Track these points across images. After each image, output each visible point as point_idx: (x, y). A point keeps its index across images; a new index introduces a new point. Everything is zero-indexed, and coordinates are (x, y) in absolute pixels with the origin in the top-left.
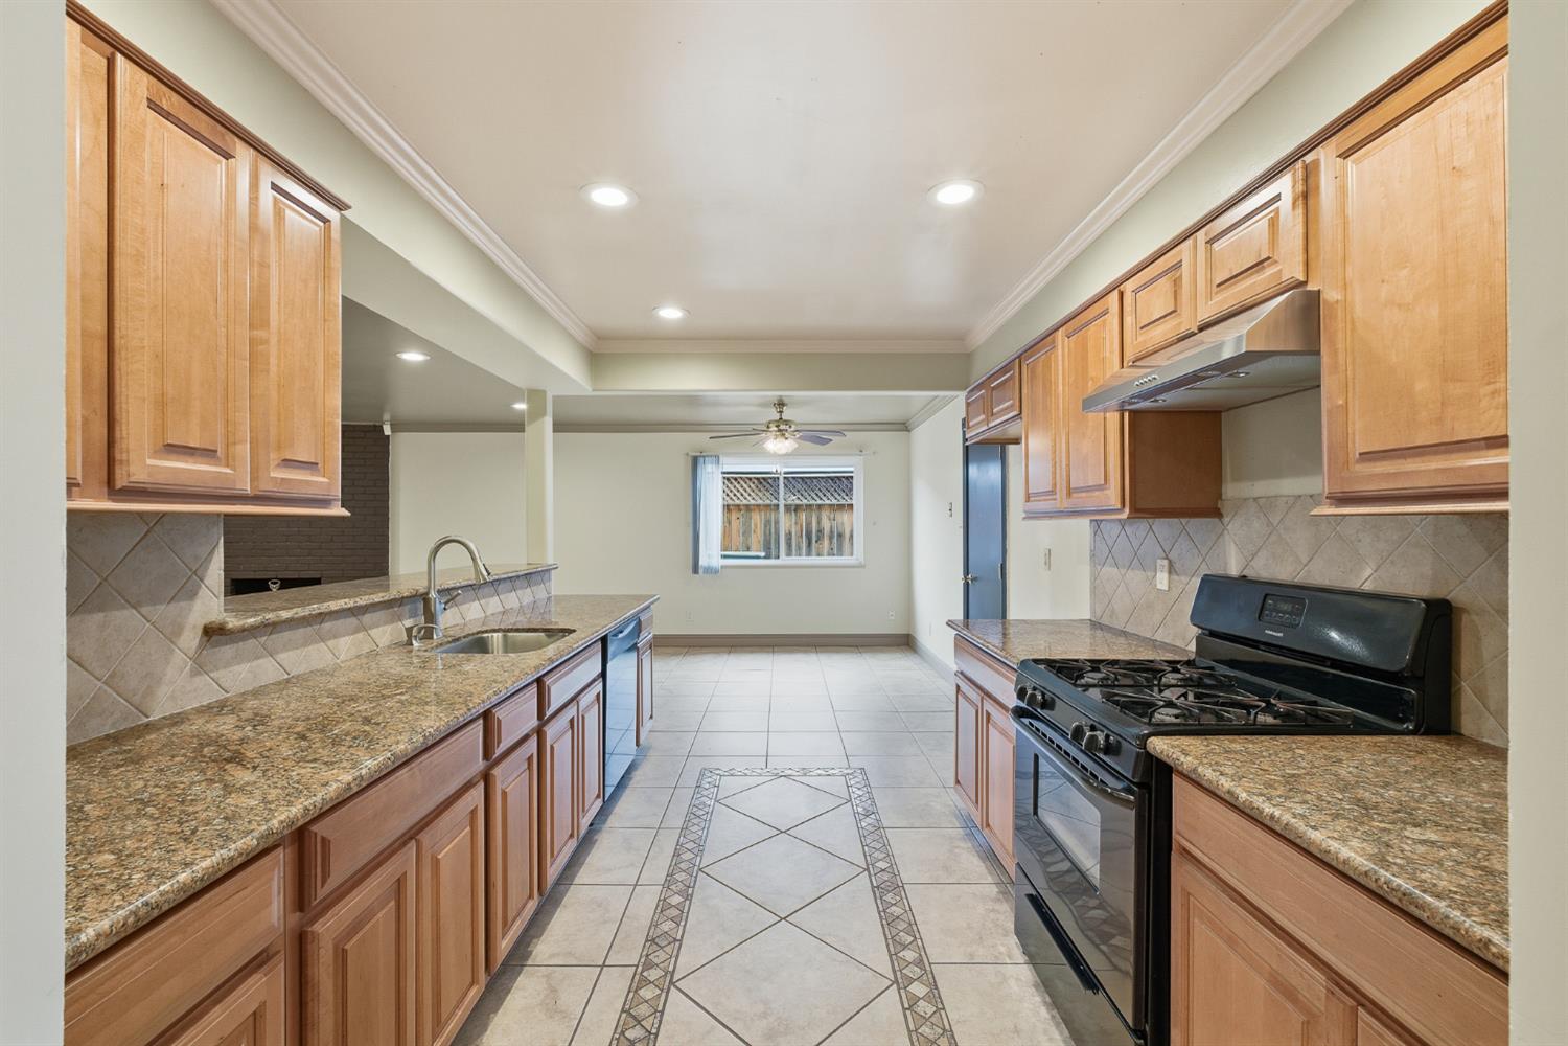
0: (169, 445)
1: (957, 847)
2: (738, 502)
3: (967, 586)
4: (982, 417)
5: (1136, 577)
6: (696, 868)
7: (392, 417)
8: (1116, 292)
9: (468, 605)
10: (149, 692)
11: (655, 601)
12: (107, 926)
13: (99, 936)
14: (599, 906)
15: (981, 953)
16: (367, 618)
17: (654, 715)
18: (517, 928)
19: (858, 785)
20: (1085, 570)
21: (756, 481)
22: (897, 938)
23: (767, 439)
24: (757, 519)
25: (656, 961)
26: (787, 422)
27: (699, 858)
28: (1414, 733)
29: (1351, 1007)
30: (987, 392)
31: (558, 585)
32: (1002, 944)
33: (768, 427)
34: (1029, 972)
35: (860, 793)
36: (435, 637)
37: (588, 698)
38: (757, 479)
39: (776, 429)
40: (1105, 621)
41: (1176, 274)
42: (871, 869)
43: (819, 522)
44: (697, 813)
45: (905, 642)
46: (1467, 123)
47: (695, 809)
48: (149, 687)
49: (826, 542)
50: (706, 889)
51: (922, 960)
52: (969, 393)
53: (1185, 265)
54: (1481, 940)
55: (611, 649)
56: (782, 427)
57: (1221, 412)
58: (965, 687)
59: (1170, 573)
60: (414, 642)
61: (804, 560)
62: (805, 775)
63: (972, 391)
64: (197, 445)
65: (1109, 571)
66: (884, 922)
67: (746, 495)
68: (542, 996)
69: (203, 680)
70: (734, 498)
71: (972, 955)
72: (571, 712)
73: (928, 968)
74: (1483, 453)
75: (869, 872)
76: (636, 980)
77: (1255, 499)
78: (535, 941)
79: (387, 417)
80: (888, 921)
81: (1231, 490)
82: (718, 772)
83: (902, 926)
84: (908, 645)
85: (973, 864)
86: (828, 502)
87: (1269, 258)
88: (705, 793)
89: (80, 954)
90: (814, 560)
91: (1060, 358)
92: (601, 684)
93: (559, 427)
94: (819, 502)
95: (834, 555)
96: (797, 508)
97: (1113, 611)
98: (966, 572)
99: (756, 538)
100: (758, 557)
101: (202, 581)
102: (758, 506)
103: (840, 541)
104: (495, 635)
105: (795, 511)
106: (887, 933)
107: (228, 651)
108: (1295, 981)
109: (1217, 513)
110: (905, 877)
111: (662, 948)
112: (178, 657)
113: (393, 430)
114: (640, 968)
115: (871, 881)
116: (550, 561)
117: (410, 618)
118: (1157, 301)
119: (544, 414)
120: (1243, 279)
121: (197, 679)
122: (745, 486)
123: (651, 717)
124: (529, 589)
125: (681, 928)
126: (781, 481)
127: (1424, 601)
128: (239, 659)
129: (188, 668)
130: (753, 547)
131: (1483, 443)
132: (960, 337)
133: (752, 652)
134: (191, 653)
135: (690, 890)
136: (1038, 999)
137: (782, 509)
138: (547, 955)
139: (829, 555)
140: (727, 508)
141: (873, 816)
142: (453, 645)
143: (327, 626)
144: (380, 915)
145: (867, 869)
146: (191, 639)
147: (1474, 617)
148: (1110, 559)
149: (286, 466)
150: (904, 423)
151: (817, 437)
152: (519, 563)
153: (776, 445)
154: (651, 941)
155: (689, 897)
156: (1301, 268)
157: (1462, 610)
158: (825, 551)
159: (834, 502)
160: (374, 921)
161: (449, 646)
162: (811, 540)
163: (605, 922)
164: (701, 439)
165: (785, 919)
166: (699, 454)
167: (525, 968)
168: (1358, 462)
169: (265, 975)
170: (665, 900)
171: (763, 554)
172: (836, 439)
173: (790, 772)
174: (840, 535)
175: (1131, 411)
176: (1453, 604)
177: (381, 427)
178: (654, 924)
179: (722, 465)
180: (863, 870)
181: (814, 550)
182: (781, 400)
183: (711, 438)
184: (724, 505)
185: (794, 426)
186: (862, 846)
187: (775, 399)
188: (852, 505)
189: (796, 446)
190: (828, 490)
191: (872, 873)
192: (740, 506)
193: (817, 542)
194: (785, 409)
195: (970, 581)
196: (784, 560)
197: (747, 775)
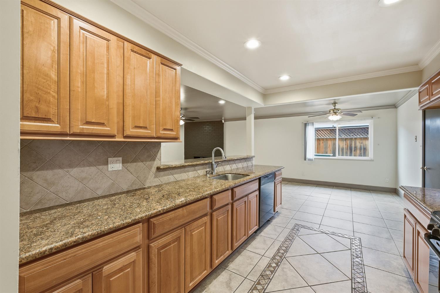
0: (136, 126)
1: (401, 285)
2: (322, 137)
3: (424, 172)
4: (427, 97)
6: (283, 257)
7: (224, 118)
9: (226, 166)
10: (145, 181)
12: (91, 234)
13: (88, 235)
14: (251, 259)
16: (196, 168)
17: (282, 203)
18: (222, 258)
19: (356, 244)
21: (330, 131)
23: (330, 116)
24: (330, 143)
25: (261, 283)
26: (338, 110)
27: (286, 253)
30: (429, 85)
31: (254, 162)
33: (330, 111)
35: (356, 247)
36: (213, 174)
37: (252, 196)
38: (330, 130)
39: (333, 112)
42: (353, 280)
43: (355, 144)
44: (290, 238)
47: (289, 236)
48: (145, 180)
49: (358, 151)
50: (285, 265)
52: (420, 88)
55: (262, 182)
58: (408, 216)
60: (208, 175)
61: (349, 157)
62: (334, 235)
63: (422, 86)
64: (142, 126)
67: (326, 135)
68: (227, 280)
69: (156, 179)
70: (321, 136)
72: (245, 199)
76: (254, 287)
78: (230, 263)
79: (223, 118)
82: (301, 226)
84: (395, 192)
86: (359, 137)
88: (294, 232)
89: (84, 238)
90: (353, 158)
92: (258, 192)
93: (256, 118)
94: (355, 137)
95: (362, 156)
96: (346, 139)
98: (424, 165)
99: (330, 149)
100: (330, 156)
101: (156, 157)
102: (331, 139)
103: (364, 151)
104: (230, 175)
105: (345, 140)
107: (162, 173)
111: (264, 279)
112: (151, 173)
113: (224, 122)
114: (256, 283)
115: (352, 285)
116: (253, 155)
117: (209, 168)
119: (251, 113)
121: (155, 179)
122: (326, 132)
124: (245, 163)
125: (272, 275)
128: (165, 175)
129: (153, 176)
130: (329, 152)
132: (416, 64)
133: (325, 187)
134: (154, 173)
135: (279, 263)
138: (232, 268)
139: (359, 156)
140: (318, 140)
141: (360, 258)
142: (218, 176)
143: (186, 169)
144: (172, 245)
145: (352, 280)
146: (154, 169)
149: (165, 130)
150: (394, 105)
151: (351, 113)
152: (244, 155)
153: (333, 118)
154: (262, 275)
155: (278, 265)
158: (358, 154)
159: (362, 137)
160: (170, 246)
161: (217, 176)
162: (351, 150)
163: (251, 264)
164: (306, 118)
165: (310, 286)
166: (306, 122)
167: (226, 270)
169: (136, 253)
170: (270, 264)
171: (332, 155)
172: (359, 114)
173: (328, 232)
174: (365, 149)
177: (222, 121)
178: (264, 271)
179: (314, 126)
180: (349, 279)
181: (353, 154)
182: (335, 102)
183: (309, 117)
184: (317, 139)
185: (340, 111)
186: (352, 269)
187: (333, 102)
188: (368, 138)
189: (341, 117)
190: (360, 133)
191: (353, 282)
192: (323, 139)
193: (354, 151)
194: (336, 104)
195: (426, 170)
196: (337, 157)
197: (311, 229)
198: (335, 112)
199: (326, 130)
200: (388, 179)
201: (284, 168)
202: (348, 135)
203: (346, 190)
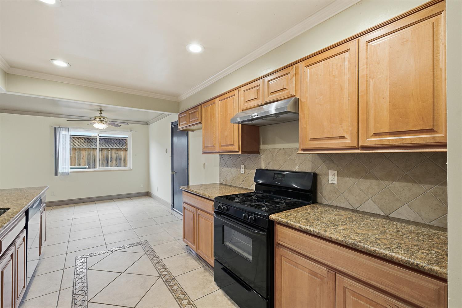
1: (187, 259)
3: (173, 175)
4: (186, 122)
5: (234, 170)
8: (237, 90)
11: (48, 188)
15: (206, 291)
17: (47, 239)
19: (147, 247)
20: (217, 169)
21: (83, 139)
22: (179, 297)
23: (95, 123)
24: (84, 153)
26: (104, 118)
27: (86, 297)
28: (312, 203)
29: (334, 274)
30: (187, 114)
32: (211, 286)
33: (95, 118)
34: (221, 292)
35: (148, 249)
37: (20, 240)
38: (84, 138)
39: (99, 119)
40: (224, 183)
41: (258, 88)
42: (162, 276)
43: (111, 155)
44: (79, 277)
45: (148, 194)
46: (336, 66)
47: (77, 276)
49: (114, 162)
51: (189, 302)
52: (179, 114)
53: (261, 86)
54: (374, 250)
55: (30, 214)
56: (102, 119)
57: (259, 126)
58: (188, 207)
59: (245, 169)
61: (105, 168)
62: (125, 248)
65: (225, 169)
66: (173, 293)
70: (76, 145)
71: (204, 293)
72: (12, 250)
73: (193, 304)
74: (338, 140)
75: (161, 278)
77: (269, 149)
80: (174, 293)
81: (262, 147)
82: (84, 257)
83: (179, 292)
85: (194, 263)
86: (114, 147)
87: (286, 88)
90: (109, 168)
91: (217, 107)
92: (26, 232)
94: (112, 148)
95: (117, 166)
96: (103, 150)
97: (227, 180)
98: (173, 170)
99: (84, 161)
100: (85, 168)
102: (85, 148)
103: (120, 161)
105: (101, 150)
106: (175, 296)
108: (317, 271)
109: (259, 153)
110: (174, 274)
115: (163, 280)
118: (252, 95)
120: (279, 92)
123: (45, 241)
126: (98, 140)
127: (313, 173)
130: (83, 164)
131: (339, 138)
136: (226, 299)
137: (98, 150)
139: (115, 166)
141: (155, 256)
147: (320, 176)
148: (226, 165)
150: (147, 122)
151: (115, 124)
153: (99, 126)
156: (294, 92)
157: (318, 175)
158: (114, 165)
159: (118, 148)
162: (107, 161)
166: (58, 126)
168: (309, 141)
171: (87, 167)
173: (118, 249)
174: (120, 159)
175: (242, 124)
176: (317, 174)
179: (69, 132)
180: (159, 277)
181: (109, 165)
182: (101, 109)
183: (67, 120)
184: (72, 148)
185: (106, 119)
186: (156, 268)
187: (98, 108)
188: (127, 149)
189: (108, 126)
190: (115, 144)
191: (162, 277)
192: (75, 148)
193: (110, 162)
194: (103, 112)
195: (174, 173)
196: (98, 168)
197: (99, 254)
198: (101, 120)
199: (79, 138)
200: (143, 185)
201: (49, 188)
202: (104, 145)
203: (109, 202)
